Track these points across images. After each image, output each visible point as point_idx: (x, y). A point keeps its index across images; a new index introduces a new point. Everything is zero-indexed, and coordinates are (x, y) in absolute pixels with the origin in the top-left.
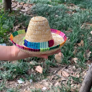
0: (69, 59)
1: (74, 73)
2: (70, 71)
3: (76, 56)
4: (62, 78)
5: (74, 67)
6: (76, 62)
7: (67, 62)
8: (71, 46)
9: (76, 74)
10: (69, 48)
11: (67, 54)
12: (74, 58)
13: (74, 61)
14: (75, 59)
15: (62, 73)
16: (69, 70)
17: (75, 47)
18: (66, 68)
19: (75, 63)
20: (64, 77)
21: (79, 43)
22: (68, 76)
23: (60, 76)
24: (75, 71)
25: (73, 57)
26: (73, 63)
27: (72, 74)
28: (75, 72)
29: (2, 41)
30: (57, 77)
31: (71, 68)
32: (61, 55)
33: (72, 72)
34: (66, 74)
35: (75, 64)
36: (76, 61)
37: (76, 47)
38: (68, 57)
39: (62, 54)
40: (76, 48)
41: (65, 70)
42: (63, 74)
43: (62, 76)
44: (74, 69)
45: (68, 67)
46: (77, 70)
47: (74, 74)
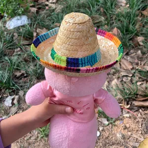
0: (130, 40)
1: (139, 62)
2: (134, 60)
3: (141, 34)
4: (121, 71)
5: (139, 52)
7: (128, 44)
8: (132, 16)
9: (142, 65)
10: (130, 20)
11: (127, 31)
12: (139, 36)
13: (138, 43)
14: (140, 39)
15: (121, 63)
16: (131, 57)
17: (138, 18)
18: (127, 54)
19: (140, 45)
20: (124, 69)
21: (144, 10)
22: (132, 69)
23: (119, 68)
24: (141, 59)
25: (137, 35)
26: (137, 46)
27: (137, 64)
28: (141, 61)
29: (21, 13)
30: (114, 70)
31: (135, 54)
32: (118, 32)
33: (136, 61)
34: (127, 65)
35: (141, 47)
36: (143, 42)
37: (140, 17)
38: (128, 36)
39: (119, 30)
40: (140, 19)
41: (125, 57)
42: (123, 65)
43: (121, 68)
44: (140, 57)
45: (130, 53)
47: (139, 64)
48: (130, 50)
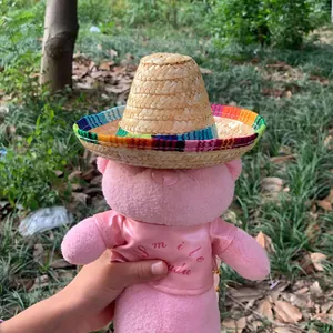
0: (294, 259)
1: (317, 306)
2: (305, 303)
3: (319, 247)
4: (276, 327)
5: (316, 285)
6: (319, 267)
7: (290, 269)
8: (296, 209)
9: (325, 312)
10: (292, 219)
11: (286, 240)
12: (313, 252)
13: (312, 265)
14: (317, 258)
15: (276, 309)
16: (300, 297)
17: (311, 214)
18: (289, 289)
19: (317, 271)
20: (283, 322)
21: (322, 199)
22: (299, 321)
23: (270, 319)
24: (320, 300)
25: (309, 249)
26: (309, 273)
27: (313, 311)
28: (320, 304)
29: (52, 200)
30: (259, 324)
31: (306, 289)
32: (266, 241)
33: (310, 304)
34: (289, 313)
35: (319, 275)
36: (322, 263)
37: (315, 213)
38: (290, 250)
39: (269, 239)
40: (316, 216)
41: (285, 296)
42: (280, 314)
43: (275, 318)
44: (318, 295)
45: (294, 288)
46: (328, 295)
47: (318, 311)
48: (295, 282)
